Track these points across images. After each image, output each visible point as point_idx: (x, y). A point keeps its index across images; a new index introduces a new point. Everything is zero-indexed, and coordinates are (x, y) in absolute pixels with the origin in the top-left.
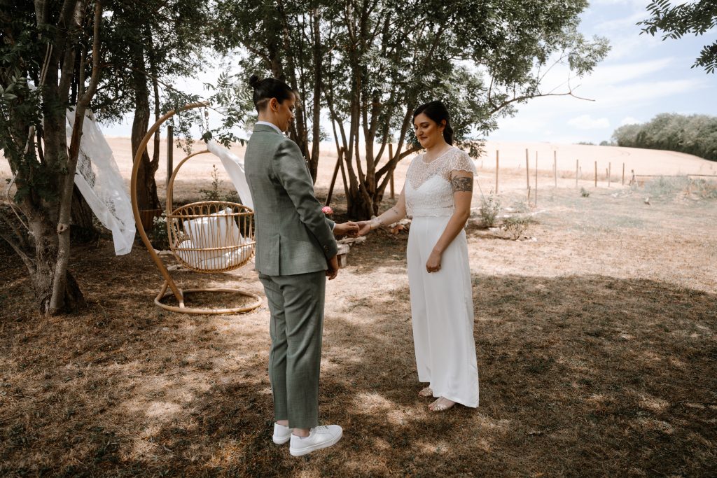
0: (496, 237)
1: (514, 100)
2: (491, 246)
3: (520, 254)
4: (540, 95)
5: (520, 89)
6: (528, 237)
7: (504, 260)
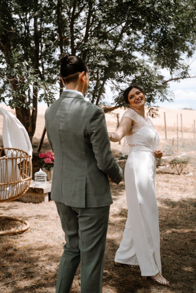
0: (165, 173)
1: (172, 80)
2: (166, 179)
3: (187, 184)
4: (190, 77)
5: (177, 73)
6: (186, 172)
7: (179, 189)
